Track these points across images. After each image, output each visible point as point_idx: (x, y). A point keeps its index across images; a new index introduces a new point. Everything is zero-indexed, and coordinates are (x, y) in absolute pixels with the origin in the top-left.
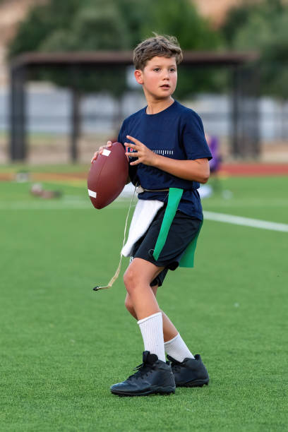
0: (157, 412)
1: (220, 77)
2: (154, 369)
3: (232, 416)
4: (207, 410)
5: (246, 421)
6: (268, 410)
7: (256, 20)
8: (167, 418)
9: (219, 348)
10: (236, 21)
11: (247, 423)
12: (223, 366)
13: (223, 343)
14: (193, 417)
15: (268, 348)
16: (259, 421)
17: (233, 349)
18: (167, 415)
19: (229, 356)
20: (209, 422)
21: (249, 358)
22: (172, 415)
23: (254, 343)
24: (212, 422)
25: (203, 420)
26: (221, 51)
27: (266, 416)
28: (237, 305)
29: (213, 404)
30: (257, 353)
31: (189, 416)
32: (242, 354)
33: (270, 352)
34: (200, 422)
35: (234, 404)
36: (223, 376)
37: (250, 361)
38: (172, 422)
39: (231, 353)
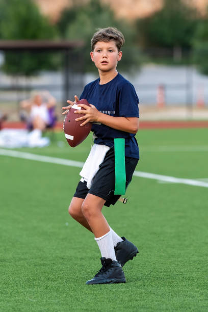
0: (8, 301)
1: (57, 59)
3: (63, 304)
4: (45, 300)
5: (73, 308)
6: (89, 300)
7: (83, 18)
8: (16, 306)
9: (53, 256)
10: (68, 17)
11: (73, 309)
12: (57, 268)
13: (57, 252)
14: (35, 305)
15: (90, 255)
16: (82, 308)
17: (64, 256)
18: (16, 304)
19: (61, 261)
20: (46, 309)
21: (75, 262)
22: (19, 304)
23: (79, 252)
24: (48, 309)
25: (42, 307)
26: (57, 40)
27: (88, 304)
28: (67, 224)
29: (49, 296)
30: (82, 259)
31: (32, 305)
32: (71, 260)
33: (91, 258)
34: (39, 309)
35: (64, 295)
36: (57, 276)
37: (76, 264)
38: (20, 309)
39: (62, 259)
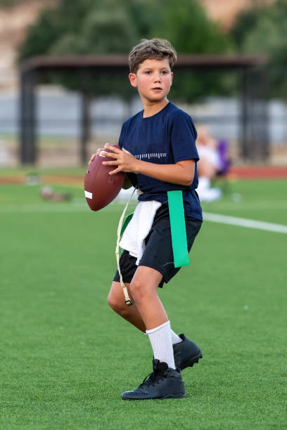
0: (167, 414)
1: (230, 80)
2: (165, 377)
3: (242, 418)
4: (217, 412)
5: (256, 423)
6: (278, 412)
7: (266, 24)
8: (177, 420)
9: (228, 351)
10: (245, 23)
11: (256, 425)
12: (233, 368)
13: (234, 346)
14: (203, 419)
15: (278, 350)
16: (269, 423)
17: (242, 352)
18: (177, 417)
19: (239, 358)
20: (219, 424)
21: (258, 360)
22: (181, 417)
23: (264, 346)
24: (221, 424)
25: (213, 422)
26: (230, 55)
27: (276, 418)
28: (246, 308)
29: (222, 406)
30: (267, 355)
31: (199, 419)
32: (252, 356)
33: (279, 355)
34: (210, 424)
35: (244, 406)
36: (233, 379)
37: (259, 363)
38: (182, 424)
39: (241, 355)
